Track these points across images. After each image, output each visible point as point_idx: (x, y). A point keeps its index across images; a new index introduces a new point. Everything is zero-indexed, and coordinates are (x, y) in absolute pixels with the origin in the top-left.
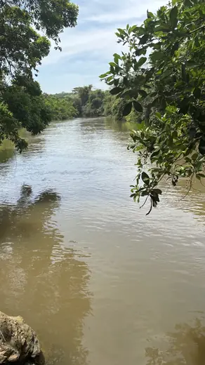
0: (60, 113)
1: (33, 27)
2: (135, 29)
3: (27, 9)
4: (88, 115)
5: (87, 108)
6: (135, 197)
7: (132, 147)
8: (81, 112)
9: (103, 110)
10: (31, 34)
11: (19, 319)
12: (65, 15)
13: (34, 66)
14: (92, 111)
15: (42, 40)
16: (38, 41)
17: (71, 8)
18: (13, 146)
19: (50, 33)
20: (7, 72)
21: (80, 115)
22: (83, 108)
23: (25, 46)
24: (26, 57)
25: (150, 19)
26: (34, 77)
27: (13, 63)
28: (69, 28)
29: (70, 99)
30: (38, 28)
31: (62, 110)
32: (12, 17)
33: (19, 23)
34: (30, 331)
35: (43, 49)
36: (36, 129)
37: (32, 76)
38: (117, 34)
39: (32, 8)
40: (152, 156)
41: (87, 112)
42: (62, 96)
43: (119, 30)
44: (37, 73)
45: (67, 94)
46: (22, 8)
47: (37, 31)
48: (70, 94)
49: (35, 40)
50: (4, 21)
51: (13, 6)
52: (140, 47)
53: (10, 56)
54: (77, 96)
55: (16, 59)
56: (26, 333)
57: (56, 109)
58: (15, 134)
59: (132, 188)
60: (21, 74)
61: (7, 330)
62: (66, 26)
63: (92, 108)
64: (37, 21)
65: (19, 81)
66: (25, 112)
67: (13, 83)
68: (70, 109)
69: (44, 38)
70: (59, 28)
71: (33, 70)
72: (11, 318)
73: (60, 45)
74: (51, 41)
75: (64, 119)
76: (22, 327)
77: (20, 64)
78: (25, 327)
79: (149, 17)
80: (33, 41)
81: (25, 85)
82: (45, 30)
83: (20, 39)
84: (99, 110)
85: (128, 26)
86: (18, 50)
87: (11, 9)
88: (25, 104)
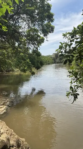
0: (48, 62)
1: (39, 34)
2: (69, 33)
3: (38, 28)
4: (58, 63)
5: (58, 60)
6: (67, 96)
7: (69, 76)
8: (55, 61)
9: (63, 61)
10: (39, 36)
11: (24, 139)
12: (50, 29)
13: (39, 46)
14: (59, 61)
15: (42, 38)
16: (41, 38)
17: (52, 27)
18: (30, 73)
19: (44, 35)
20: (30, 49)
21: (55, 63)
22: (56, 60)
23: (36, 40)
24: (37, 44)
25: (75, 30)
26: (39, 50)
27: (32, 46)
28: (51, 33)
29: (51, 57)
30: (41, 34)
31: (49, 61)
32: (32, 31)
33: (35, 33)
34: (27, 145)
35: (42, 41)
36: (38, 68)
37: (38, 50)
38: (63, 35)
39: (39, 28)
40: (76, 80)
41: (57, 62)
42: (49, 56)
43: (63, 34)
44: (39, 49)
45: (51, 55)
46: (36, 28)
47: (40, 35)
48: (52, 55)
49: (40, 38)
50: (30, 33)
51: (33, 28)
52: (72, 39)
53: (31, 43)
54: (54, 56)
55: (33, 44)
56: (26, 146)
57: (47, 61)
58: (31, 69)
59: (67, 92)
60: (34, 49)
61: (19, 143)
62: (50, 33)
63: (59, 60)
64: (40, 32)
65: (34, 51)
66: (35, 62)
67: (32, 52)
68: (51, 61)
69: (43, 37)
70: (48, 34)
71: (38, 48)
72: (21, 138)
73: (48, 39)
74: (45, 38)
75: (49, 64)
76: (25, 143)
77: (34, 46)
78: (26, 143)
79: (74, 29)
80: (39, 38)
81: (36, 53)
82: (43, 35)
83: (35, 38)
84: (62, 61)
85: (66, 32)
86: (34, 41)
87: (32, 29)
88: (35, 59)
